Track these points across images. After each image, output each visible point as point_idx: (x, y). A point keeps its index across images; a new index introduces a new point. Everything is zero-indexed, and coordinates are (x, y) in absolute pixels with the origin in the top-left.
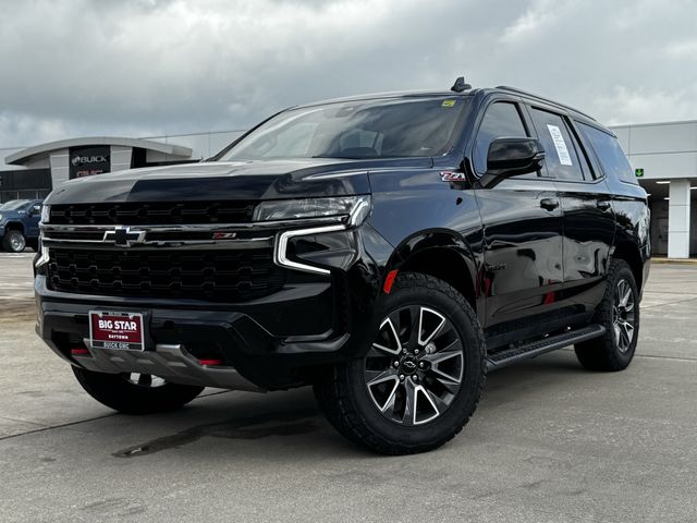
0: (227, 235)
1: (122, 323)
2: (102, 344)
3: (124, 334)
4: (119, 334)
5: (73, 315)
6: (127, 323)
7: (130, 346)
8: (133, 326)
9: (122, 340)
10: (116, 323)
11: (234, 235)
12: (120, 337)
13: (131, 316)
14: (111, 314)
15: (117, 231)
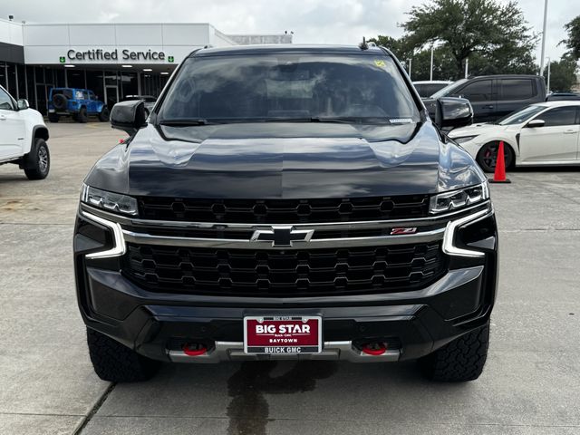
0: (407, 230)
1: (290, 327)
2: (263, 350)
3: (293, 337)
4: (284, 338)
5: (209, 320)
6: (297, 327)
7: (302, 350)
8: (306, 329)
9: (289, 344)
10: (281, 327)
11: (415, 229)
12: (286, 341)
13: (305, 319)
14: (276, 319)
15: (275, 230)
